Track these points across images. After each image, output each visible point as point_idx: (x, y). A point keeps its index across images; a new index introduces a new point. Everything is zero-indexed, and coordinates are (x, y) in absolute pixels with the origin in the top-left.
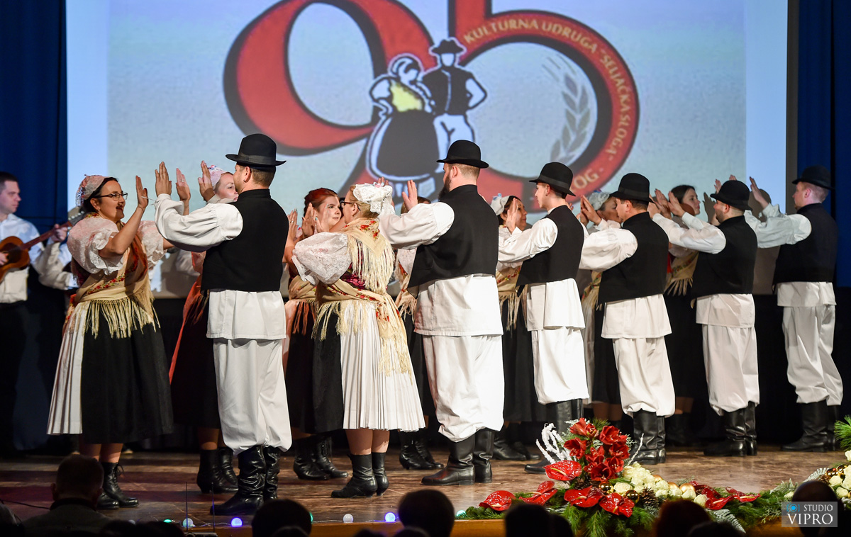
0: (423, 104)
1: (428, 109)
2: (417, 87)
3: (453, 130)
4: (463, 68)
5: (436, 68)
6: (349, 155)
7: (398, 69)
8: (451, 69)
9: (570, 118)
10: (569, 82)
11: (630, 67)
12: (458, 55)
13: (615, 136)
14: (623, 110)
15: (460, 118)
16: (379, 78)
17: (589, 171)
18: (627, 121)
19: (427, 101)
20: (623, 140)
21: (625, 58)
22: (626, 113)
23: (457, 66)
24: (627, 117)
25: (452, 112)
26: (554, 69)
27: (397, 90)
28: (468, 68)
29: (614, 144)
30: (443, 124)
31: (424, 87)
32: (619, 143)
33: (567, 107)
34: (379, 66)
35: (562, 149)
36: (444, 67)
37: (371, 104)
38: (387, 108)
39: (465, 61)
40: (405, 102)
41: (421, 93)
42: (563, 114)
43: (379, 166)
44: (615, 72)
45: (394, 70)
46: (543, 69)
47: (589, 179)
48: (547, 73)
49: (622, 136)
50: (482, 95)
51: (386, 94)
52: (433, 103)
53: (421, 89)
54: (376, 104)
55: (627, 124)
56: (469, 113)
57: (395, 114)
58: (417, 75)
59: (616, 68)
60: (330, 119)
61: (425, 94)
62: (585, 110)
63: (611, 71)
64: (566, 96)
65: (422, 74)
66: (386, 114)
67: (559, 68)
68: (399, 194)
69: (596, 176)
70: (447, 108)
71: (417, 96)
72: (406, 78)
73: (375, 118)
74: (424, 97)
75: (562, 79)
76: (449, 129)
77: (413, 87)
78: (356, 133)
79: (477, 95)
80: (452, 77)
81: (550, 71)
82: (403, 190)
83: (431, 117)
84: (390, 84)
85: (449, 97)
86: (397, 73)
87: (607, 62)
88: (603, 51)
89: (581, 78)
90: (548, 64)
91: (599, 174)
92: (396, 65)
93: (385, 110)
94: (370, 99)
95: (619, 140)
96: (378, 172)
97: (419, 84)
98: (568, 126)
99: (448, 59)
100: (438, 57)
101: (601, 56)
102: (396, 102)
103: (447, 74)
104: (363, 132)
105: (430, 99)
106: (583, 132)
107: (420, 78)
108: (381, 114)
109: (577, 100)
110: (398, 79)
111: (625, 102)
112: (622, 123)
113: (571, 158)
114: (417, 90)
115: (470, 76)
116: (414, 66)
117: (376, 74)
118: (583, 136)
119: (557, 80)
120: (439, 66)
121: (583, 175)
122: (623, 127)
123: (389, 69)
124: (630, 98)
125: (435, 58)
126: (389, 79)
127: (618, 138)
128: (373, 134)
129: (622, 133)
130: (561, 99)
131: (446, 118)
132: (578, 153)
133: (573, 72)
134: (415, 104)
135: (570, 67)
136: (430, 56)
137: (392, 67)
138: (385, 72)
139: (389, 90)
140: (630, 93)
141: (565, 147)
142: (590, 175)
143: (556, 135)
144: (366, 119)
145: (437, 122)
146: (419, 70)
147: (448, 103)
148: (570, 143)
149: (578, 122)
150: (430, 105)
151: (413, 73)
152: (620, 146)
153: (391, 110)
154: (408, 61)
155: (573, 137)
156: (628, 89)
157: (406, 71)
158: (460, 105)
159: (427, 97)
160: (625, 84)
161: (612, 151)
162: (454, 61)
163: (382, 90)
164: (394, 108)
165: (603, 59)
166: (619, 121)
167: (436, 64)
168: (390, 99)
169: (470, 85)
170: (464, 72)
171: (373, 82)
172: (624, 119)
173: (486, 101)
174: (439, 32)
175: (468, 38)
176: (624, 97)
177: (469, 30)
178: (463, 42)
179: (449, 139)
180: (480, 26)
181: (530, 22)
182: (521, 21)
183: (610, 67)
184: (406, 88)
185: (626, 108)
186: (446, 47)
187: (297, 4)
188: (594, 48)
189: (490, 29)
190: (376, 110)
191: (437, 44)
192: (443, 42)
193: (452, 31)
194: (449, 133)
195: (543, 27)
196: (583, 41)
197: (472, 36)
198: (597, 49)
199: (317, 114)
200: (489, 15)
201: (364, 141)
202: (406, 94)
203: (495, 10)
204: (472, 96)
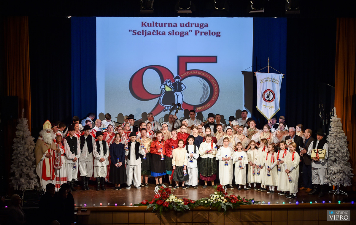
0: (172, 90)
1: (173, 91)
3: (178, 95)
6: (156, 101)
8: (178, 82)
9: (204, 92)
10: (204, 85)
11: (217, 81)
15: (180, 92)
20: (216, 97)
21: (216, 79)
22: (216, 91)
23: (179, 81)
25: (178, 92)
26: (201, 82)
27: (166, 87)
28: (182, 82)
30: (176, 94)
34: (162, 82)
36: (176, 82)
37: (161, 90)
39: (181, 80)
40: (168, 89)
42: (202, 91)
43: (162, 103)
44: (214, 83)
48: (199, 83)
50: (185, 88)
51: (164, 88)
53: (171, 86)
56: (182, 91)
57: (166, 92)
60: (152, 93)
63: (213, 82)
64: (203, 88)
65: (171, 83)
68: (167, 109)
69: (210, 105)
71: (171, 88)
72: (168, 84)
75: (202, 84)
77: (170, 86)
78: (157, 96)
79: (184, 88)
80: (178, 84)
81: (200, 83)
82: (167, 108)
83: (174, 92)
84: (165, 86)
86: (166, 83)
87: (212, 80)
89: (207, 84)
90: (199, 81)
94: (160, 89)
96: (162, 104)
99: (177, 80)
101: (211, 79)
102: (166, 89)
104: (159, 96)
105: (173, 89)
109: (206, 89)
110: (166, 85)
111: (216, 89)
115: (182, 84)
116: (170, 82)
118: (207, 96)
119: (201, 84)
122: (216, 94)
126: (164, 84)
127: (215, 97)
128: (161, 96)
129: (215, 95)
130: (202, 88)
131: (177, 93)
132: (206, 100)
133: (205, 82)
134: (170, 90)
136: (174, 79)
138: (164, 83)
139: (165, 87)
141: (203, 99)
142: (208, 105)
143: (201, 96)
144: (160, 93)
147: (177, 89)
149: (206, 93)
151: (170, 83)
153: (165, 91)
154: (169, 81)
155: (205, 96)
156: (217, 86)
157: (168, 83)
158: (180, 90)
160: (216, 85)
161: (213, 99)
163: (163, 87)
164: (166, 90)
168: (165, 89)
169: (182, 85)
170: (181, 83)
171: (161, 85)
174: (175, 74)
175: (182, 76)
176: (216, 88)
177: (182, 74)
178: (181, 76)
179: (177, 97)
180: (184, 73)
181: (195, 72)
182: (193, 72)
183: (213, 81)
184: (168, 86)
185: (217, 90)
186: (177, 78)
187: (145, 69)
188: (209, 77)
189: (187, 73)
190: (162, 91)
191: (175, 77)
192: (176, 76)
193: (178, 74)
194: (178, 96)
195: (198, 73)
196: (207, 76)
197: (183, 75)
198: (210, 78)
199: (149, 92)
200: (186, 71)
201: (159, 98)
202: (168, 88)
203: (188, 70)
204: (182, 88)
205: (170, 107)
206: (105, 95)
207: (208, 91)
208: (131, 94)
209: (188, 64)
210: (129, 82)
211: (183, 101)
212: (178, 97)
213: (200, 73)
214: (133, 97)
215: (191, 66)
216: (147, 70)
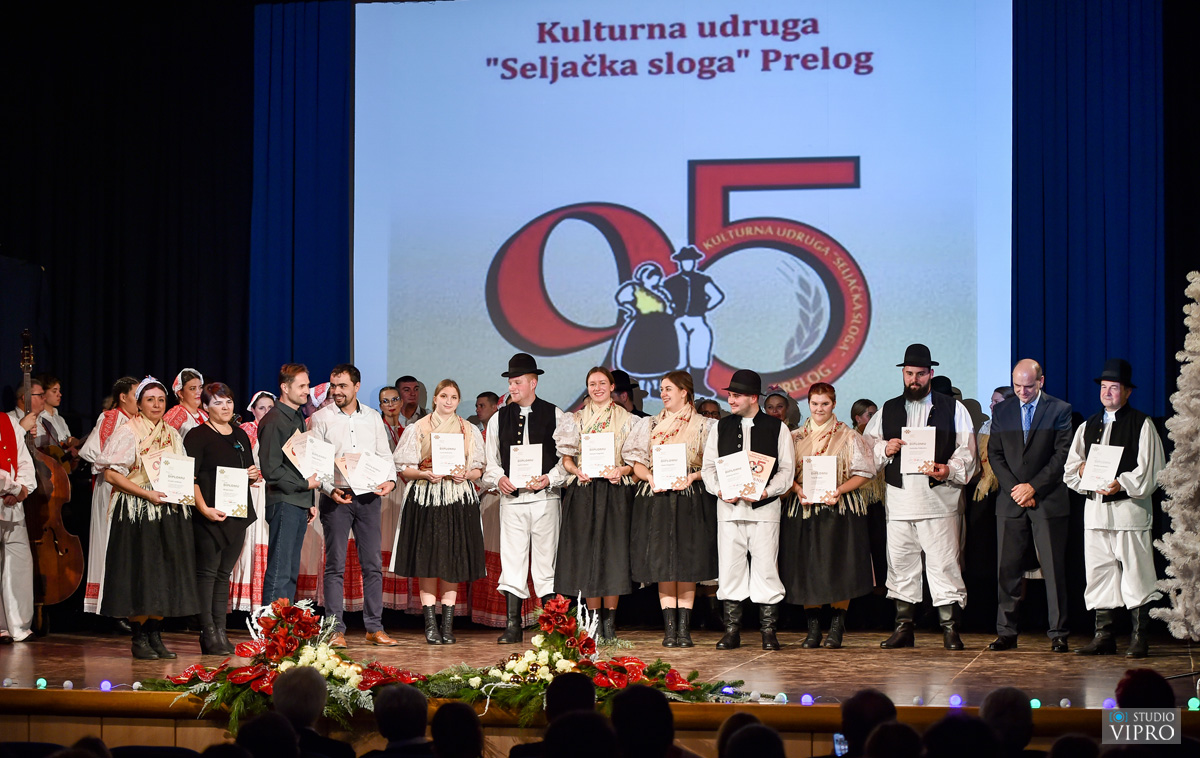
0: (665, 307)
1: (669, 311)
2: (659, 291)
3: (692, 330)
4: (702, 273)
5: (677, 274)
6: (597, 354)
7: (641, 275)
8: (691, 274)
9: (804, 317)
10: (803, 284)
11: (862, 268)
12: (697, 261)
13: (848, 333)
14: (855, 308)
15: (700, 319)
16: (624, 284)
17: (822, 367)
18: (859, 319)
19: (668, 304)
20: (855, 337)
21: (857, 260)
22: (859, 311)
23: (696, 271)
24: (859, 315)
25: (691, 314)
26: (788, 272)
27: (640, 295)
28: (706, 273)
29: (846, 340)
30: (683, 325)
31: (666, 291)
32: (851, 340)
33: (801, 307)
34: (625, 274)
35: (796, 346)
36: (684, 272)
37: (617, 308)
38: (632, 312)
39: (703, 267)
40: (648, 305)
41: (663, 297)
42: (796, 313)
44: (847, 273)
45: (638, 276)
46: (778, 272)
47: (822, 374)
48: (781, 275)
49: (854, 334)
50: (720, 297)
51: (631, 298)
52: (673, 305)
53: (662, 293)
54: (621, 308)
55: (859, 322)
56: (707, 314)
57: (639, 317)
58: (659, 280)
59: (848, 270)
60: (579, 323)
61: (666, 297)
62: (818, 309)
63: (844, 272)
64: (799, 297)
65: (663, 280)
66: (630, 317)
67: (793, 270)
69: (829, 371)
70: (686, 310)
71: (659, 300)
72: (649, 284)
73: (620, 321)
74: (665, 300)
75: (796, 280)
76: (689, 329)
77: (655, 292)
78: (604, 335)
79: (715, 297)
80: (692, 281)
81: (784, 274)
82: (645, 385)
83: (672, 319)
84: (635, 289)
85: (689, 300)
86: (640, 279)
87: (840, 263)
88: (836, 254)
89: (815, 280)
90: (783, 266)
91: (831, 369)
92: (640, 272)
93: (629, 313)
94: (615, 303)
95: (851, 337)
97: (661, 289)
98: (802, 325)
99: (688, 265)
100: (679, 263)
101: (835, 259)
102: (639, 305)
103: (687, 278)
104: (609, 334)
105: (671, 302)
106: (816, 330)
107: (661, 284)
108: (625, 316)
109: (810, 301)
110: (641, 285)
111: (857, 301)
112: (853, 321)
113: (804, 354)
114: (659, 294)
115: (709, 280)
116: (656, 272)
117: (621, 281)
118: (817, 333)
119: (792, 282)
120: (680, 271)
121: (817, 371)
122: (855, 324)
123: (633, 276)
124: (862, 297)
125: (676, 264)
126: (633, 284)
127: (851, 335)
128: (619, 335)
129: (854, 330)
130: (795, 299)
131: (685, 319)
132: (811, 350)
133: (807, 273)
134: (657, 307)
135: (803, 269)
136: (671, 262)
137: (636, 274)
138: (631, 279)
139: (633, 294)
140: (861, 292)
141: (799, 345)
142: (823, 370)
143: (790, 333)
144: (612, 321)
145: (677, 323)
146: (661, 276)
147: (688, 305)
148: (804, 341)
149: (811, 320)
150: (671, 307)
151: (655, 279)
152: (852, 342)
153: (634, 313)
154: (651, 268)
155: (806, 335)
156: (860, 289)
157: (649, 277)
158: (700, 307)
159: (668, 300)
160: (856, 284)
161: (845, 347)
162: (694, 266)
163: (626, 295)
164: (638, 311)
165: (836, 260)
166: (852, 319)
167: (677, 270)
168: (634, 303)
169: (709, 288)
170: (703, 276)
171: (619, 287)
172: (857, 317)
173: (724, 302)
174: (679, 241)
175: (707, 246)
176: (857, 297)
177: (707, 238)
178: (702, 249)
179: (689, 339)
180: (718, 234)
181: (765, 228)
182: (757, 229)
183: (843, 269)
184: (648, 293)
185: (858, 307)
186: (686, 254)
187: (551, 219)
188: (827, 251)
189: (727, 236)
190: (621, 313)
191: (677, 251)
192: (684, 249)
193: (692, 239)
194: (689, 333)
195: (778, 233)
196: (816, 245)
197: (710, 243)
198: (830, 252)
199: (568, 318)
200: (726, 224)
201: (610, 342)
202: (649, 298)
203: (733, 218)
204: (710, 298)
205: (655, 382)
206: (390, 331)
207: (820, 314)
208: (493, 328)
209: (733, 196)
210: (485, 277)
211: (714, 357)
212: (692, 336)
213: (788, 234)
214: (503, 340)
215: (744, 205)
216: (560, 225)
